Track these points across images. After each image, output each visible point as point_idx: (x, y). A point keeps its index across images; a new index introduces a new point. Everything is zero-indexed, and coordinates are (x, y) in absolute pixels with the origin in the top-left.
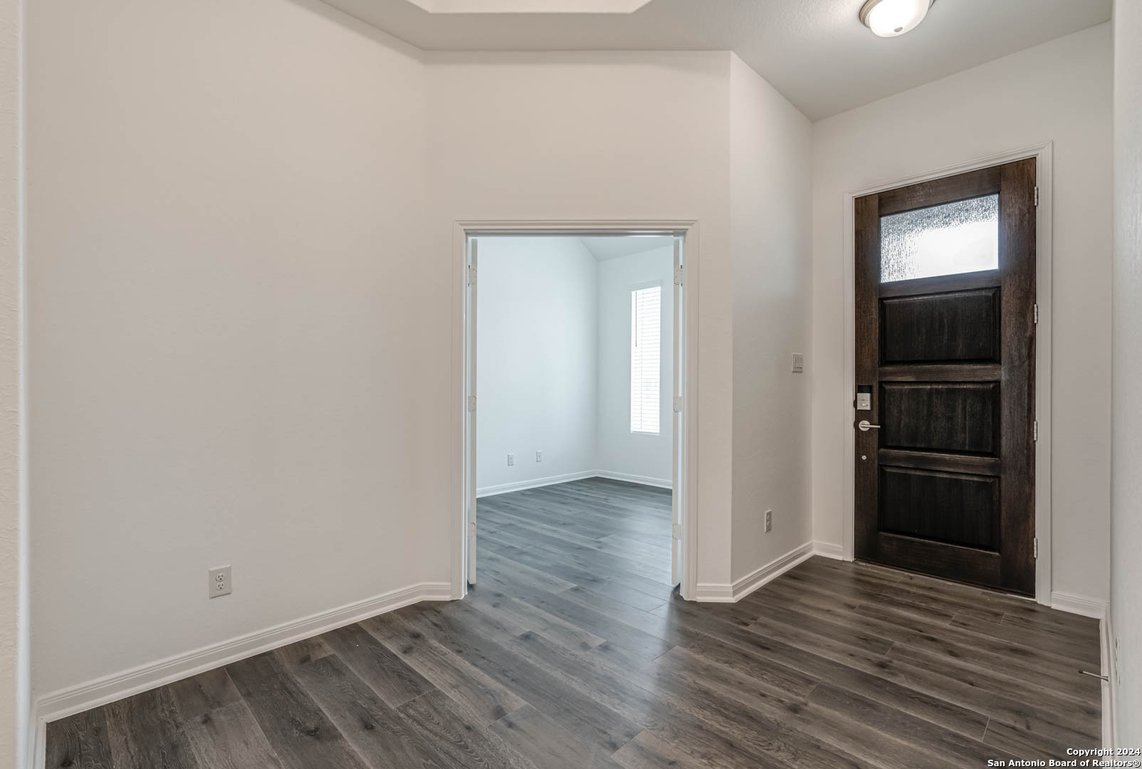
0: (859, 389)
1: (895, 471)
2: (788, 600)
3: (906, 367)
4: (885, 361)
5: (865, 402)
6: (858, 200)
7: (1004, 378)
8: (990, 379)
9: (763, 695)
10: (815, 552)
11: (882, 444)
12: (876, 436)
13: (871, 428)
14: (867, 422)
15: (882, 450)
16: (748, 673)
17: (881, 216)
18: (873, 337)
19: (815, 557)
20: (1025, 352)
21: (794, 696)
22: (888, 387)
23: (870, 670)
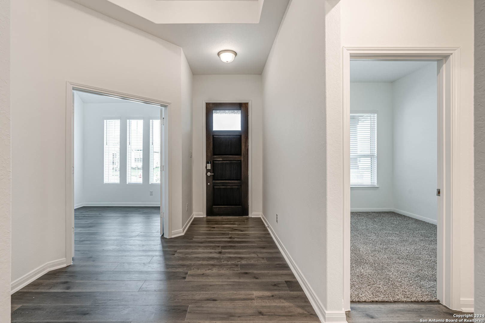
0: (207, 163)
1: (217, 187)
2: (198, 230)
3: (220, 156)
4: (214, 154)
5: (209, 166)
6: (206, 103)
7: (242, 159)
8: (239, 159)
9: (211, 253)
10: (195, 216)
11: (214, 179)
12: (212, 177)
13: (211, 175)
14: (209, 173)
15: (214, 181)
16: (203, 250)
17: (213, 110)
18: (211, 146)
19: (195, 218)
20: (246, 153)
21: (218, 250)
22: (215, 162)
23: (229, 240)
